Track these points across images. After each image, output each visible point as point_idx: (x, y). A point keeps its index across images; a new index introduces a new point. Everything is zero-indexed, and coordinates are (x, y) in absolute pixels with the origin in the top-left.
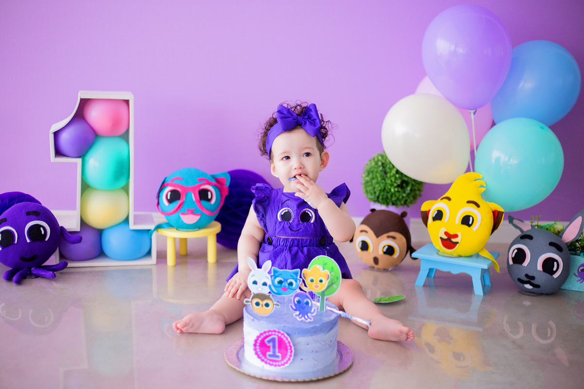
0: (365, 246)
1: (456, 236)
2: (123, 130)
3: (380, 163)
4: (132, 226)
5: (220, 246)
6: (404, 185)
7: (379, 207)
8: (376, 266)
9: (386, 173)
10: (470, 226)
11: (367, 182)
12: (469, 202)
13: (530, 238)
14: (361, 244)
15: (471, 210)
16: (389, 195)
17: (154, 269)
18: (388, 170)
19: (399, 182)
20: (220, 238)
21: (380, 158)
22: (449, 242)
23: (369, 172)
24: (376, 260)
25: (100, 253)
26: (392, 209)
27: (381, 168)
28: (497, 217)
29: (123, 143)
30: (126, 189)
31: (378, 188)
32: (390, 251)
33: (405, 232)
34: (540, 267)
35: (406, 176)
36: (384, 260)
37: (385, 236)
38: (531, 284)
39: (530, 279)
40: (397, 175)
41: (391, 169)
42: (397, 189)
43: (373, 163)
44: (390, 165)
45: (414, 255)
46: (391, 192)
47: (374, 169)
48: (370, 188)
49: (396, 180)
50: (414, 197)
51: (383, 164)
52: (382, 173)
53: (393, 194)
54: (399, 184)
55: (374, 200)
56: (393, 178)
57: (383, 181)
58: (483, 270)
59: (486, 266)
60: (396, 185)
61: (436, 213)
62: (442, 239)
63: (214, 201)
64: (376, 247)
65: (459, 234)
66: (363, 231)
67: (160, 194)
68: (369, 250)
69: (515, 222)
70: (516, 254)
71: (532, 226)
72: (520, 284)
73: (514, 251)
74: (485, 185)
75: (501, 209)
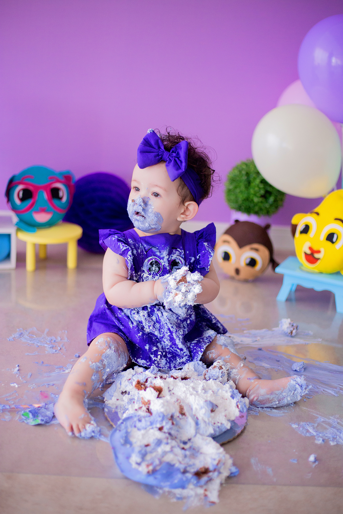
0: (227, 257)
1: (319, 252)
3: (244, 172)
5: (81, 250)
6: (267, 195)
7: (243, 217)
8: (237, 277)
9: (249, 183)
10: (333, 243)
11: (229, 191)
12: (336, 219)
14: (223, 255)
15: (337, 228)
16: (252, 205)
17: (13, 274)
18: (251, 179)
19: (262, 192)
20: (81, 243)
21: (244, 167)
22: (312, 258)
23: (233, 180)
24: (237, 271)
26: (253, 219)
27: (244, 178)
31: (241, 197)
32: (252, 263)
33: (268, 244)
35: (270, 186)
36: (246, 272)
37: (247, 248)
40: (262, 186)
41: (255, 179)
42: (261, 199)
43: (236, 172)
44: (254, 175)
45: (278, 270)
46: (254, 202)
47: (238, 179)
48: (233, 197)
49: (260, 191)
50: (277, 208)
51: (248, 174)
52: (246, 183)
53: (256, 205)
54: (263, 195)
55: (235, 208)
56: (256, 188)
57: (247, 192)
60: (259, 196)
61: (304, 227)
62: (306, 254)
63: (65, 199)
64: (238, 258)
65: (322, 250)
66: (225, 242)
67: (11, 192)
68: (230, 261)
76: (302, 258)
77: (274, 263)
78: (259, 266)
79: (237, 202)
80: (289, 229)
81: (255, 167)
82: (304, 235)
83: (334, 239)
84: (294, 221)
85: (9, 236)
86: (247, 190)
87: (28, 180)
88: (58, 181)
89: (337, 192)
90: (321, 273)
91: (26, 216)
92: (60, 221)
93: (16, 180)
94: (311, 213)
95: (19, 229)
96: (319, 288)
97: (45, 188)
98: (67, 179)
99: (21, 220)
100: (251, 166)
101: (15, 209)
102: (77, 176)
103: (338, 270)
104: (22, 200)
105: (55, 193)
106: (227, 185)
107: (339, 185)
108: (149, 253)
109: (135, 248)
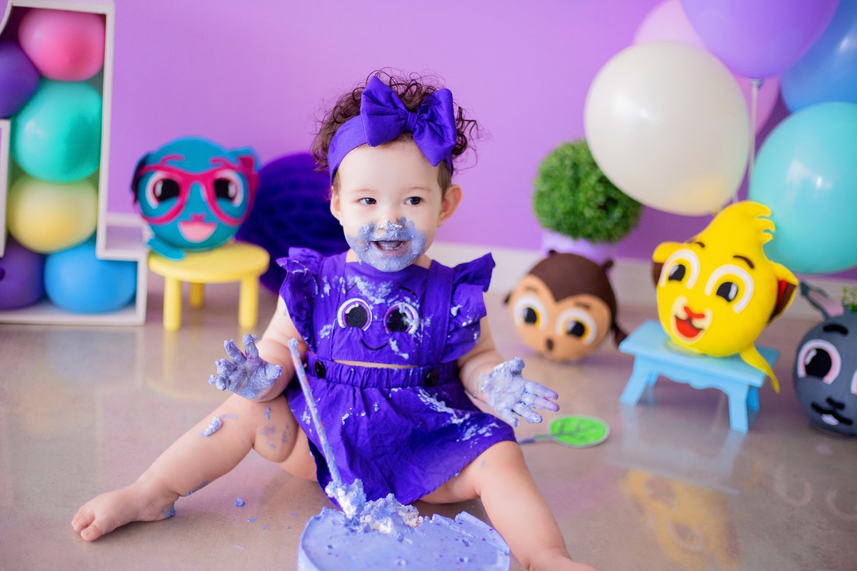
0: (531, 317)
1: (701, 316)
2: (92, 70)
3: (568, 163)
4: (102, 252)
5: (266, 293)
6: (610, 206)
7: (564, 244)
8: (549, 355)
9: (577, 182)
10: (729, 300)
11: (541, 195)
12: (736, 257)
13: (843, 331)
14: (526, 313)
15: (737, 272)
16: (580, 223)
17: (141, 334)
18: (581, 175)
19: (601, 199)
20: (266, 280)
21: (569, 152)
22: (688, 326)
23: (548, 176)
24: (550, 344)
25: (40, 296)
26: (582, 248)
27: (569, 173)
28: (784, 291)
29: (90, 97)
30: (94, 180)
31: (562, 207)
32: (578, 330)
33: (608, 296)
34: (855, 388)
35: (616, 189)
36: (566, 346)
37: (569, 302)
38: (836, 416)
39: (835, 407)
40: (600, 189)
41: (588, 175)
42: (598, 213)
43: (554, 161)
44: (587, 169)
45: (626, 347)
46: (585, 218)
47: (557, 173)
48: (546, 208)
49: (596, 198)
50: (627, 228)
51: (575, 166)
52: (572, 181)
53: (589, 222)
54: (602, 205)
55: (550, 227)
56: (589, 191)
57: (572, 198)
58: (751, 387)
59: (758, 382)
60: (595, 206)
61: (676, 269)
62: (678, 319)
63: (239, 200)
64: (552, 320)
65: (708, 313)
66: (530, 289)
67: (141, 184)
68: (537, 324)
69: (812, 294)
70: (814, 359)
71: (845, 307)
72: (814, 414)
73: (809, 352)
74: (773, 229)
75: (794, 280)
76: (670, 327)
77: (617, 333)
78: (589, 337)
79: (553, 215)
80: (647, 269)
81: (589, 153)
82: (675, 284)
83: (732, 294)
84: (659, 255)
85: (134, 264)
86: (573, 195)
87: (172, 164)
88: (228, 166)
89: (738, 206)
90: (704, 355)
91: (166, 228)
92: (231, 239)
93: (152, 162)
94: (690, 242)
95: (152, 253)
96: (699, 383)
97: (203, 178)
98: (245, 163)
99: (159, 237)
100: (582, 151)
101: (147, 216)
102: (264, 157)
103: (738, 351)
104: (161, 199)
105: (220, 189)
106: (537, 184)
107: (743, 193)
108: (351, 292)
109: (329, 281)
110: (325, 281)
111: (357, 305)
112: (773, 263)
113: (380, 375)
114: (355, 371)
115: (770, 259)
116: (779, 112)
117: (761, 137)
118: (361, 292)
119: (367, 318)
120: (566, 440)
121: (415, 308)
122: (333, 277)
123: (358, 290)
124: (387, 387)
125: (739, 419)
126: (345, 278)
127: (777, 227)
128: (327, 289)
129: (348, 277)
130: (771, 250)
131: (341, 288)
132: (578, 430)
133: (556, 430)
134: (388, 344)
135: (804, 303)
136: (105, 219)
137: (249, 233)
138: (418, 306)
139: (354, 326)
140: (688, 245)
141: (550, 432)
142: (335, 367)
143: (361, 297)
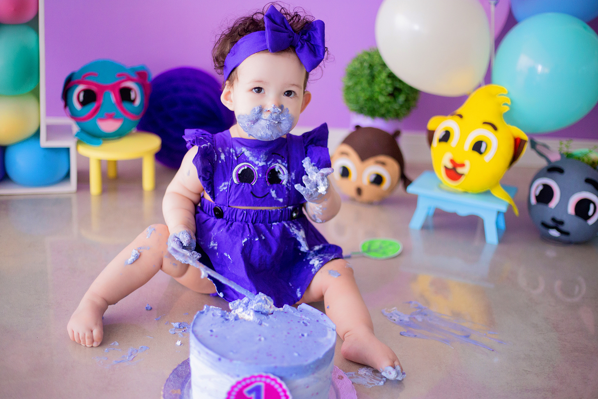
0: (345, 173)
1: (463, 165)
2: (30, 15)
3: (366, 65)
4: (44, 142)
5: (160, 166)
6: (396, 93)
7: (366, 122)
8: (359, 199)
9: (372, 78)
10: (481, 153)
11: (348, 88)
12: (485, 123)
13: (560, 171)
14: (341, 170)
15: (486, 134)
16: (376, 106)
17: (74, 198)
18: (376, 73)
19: (390, 89)
20: (160, 156)
21: (367, 57)
22: (453, 173)
23: (352, 75)
24: (359, 191)
25: (2, 176)
26: (379, 124)
27: (367, 72)
29: (31, 34)
30: (36, 93)
31: (363, 96)
32: (378, 180)
34: (571, 210)
35: (400, 81)
36: (370, 191)
37: (371, 161)
38: (559, 230)
39: (557, 224)
40: (389, 82)
41: (380, 72)
42: (389, 99)
43: (357, 64)
44: (379, 68)
45: (411, 189)
46: (379, 103)
47: (359, 72)
48: (352, 97)
49: (387, 88)
50: (409, 109)
51: (371, 67)
52: (369, 78)
53: (382, 105)
54: (390, 93)
55: (355, 110)
56: (382, 84)
57: (370, 89)
58: (499, 213)
59: (504, 209)
60: (386, 94)
61: (444, 134)
62: (446, 168)
63: (138, 102)
64: (360, 174)
65: (467, 163)
66: (344, 153)
67: (69, 95)
68: (349, 177)
69: (538, 147)
70: (541, 192)
71: (562, 155)
72: (543, 229)
73: (537, 187)
74: (509, 103)
75: (524, 137)
76: (441, 174)
77: (405, 181)
78: (386, 184)
79: (357, 102)
80: (424, 137)
81: (380, 57)
82: (443, 144)
83: (483, 149)
84: (431, 125)
85: (67, 150)
86: (370, 87)
87: (90, 79)
88: (129, 79)
89: (485, 88)
90: (466, 193)
91: (88, 124)
92: (134, 130)
93: (75, 79)
94: (452, 115)
95: (79, 142)
96: (463, 212)
97: (112, 88)
98: (141, 76)
99: (83, 130)
100: (376, 56)
101: (74, 116)
102: (154, 72)
103: (488, 189)
104: (83, 104)
105: (125, 95)
106: (345, 81)
107: (488, 79)
108: (241, 158)
109: (224, 151)
110: (221, 151)
111: (246, 167)
112: (510, 126)
113: (265, 215)
114: (247, 213)
115: (508, 123)
116: (511, 22)
117: (498, 40)
118: (248, 158)
119: (254, 176)
120: (373, 255)
121: (285, 166)
122: (226, 148)
123: (245, 157)
124: (269, 223)
125: (492, 235)
126: (235, 150)
127: (512, 101)
128: (223, 157)
129: (237, 148)
130: (509, 118)
131: (233, 156)
132: (381, 248)
133: (366, 249)
134: (270, 193)
135: (533, 153)
136: (45, 121)
137: (146, 125)
138: (286, 165)
139: (245, 182)
140: (451, 117)
141: (361, 250)
142: (231, 211)
143: (248, 162)
